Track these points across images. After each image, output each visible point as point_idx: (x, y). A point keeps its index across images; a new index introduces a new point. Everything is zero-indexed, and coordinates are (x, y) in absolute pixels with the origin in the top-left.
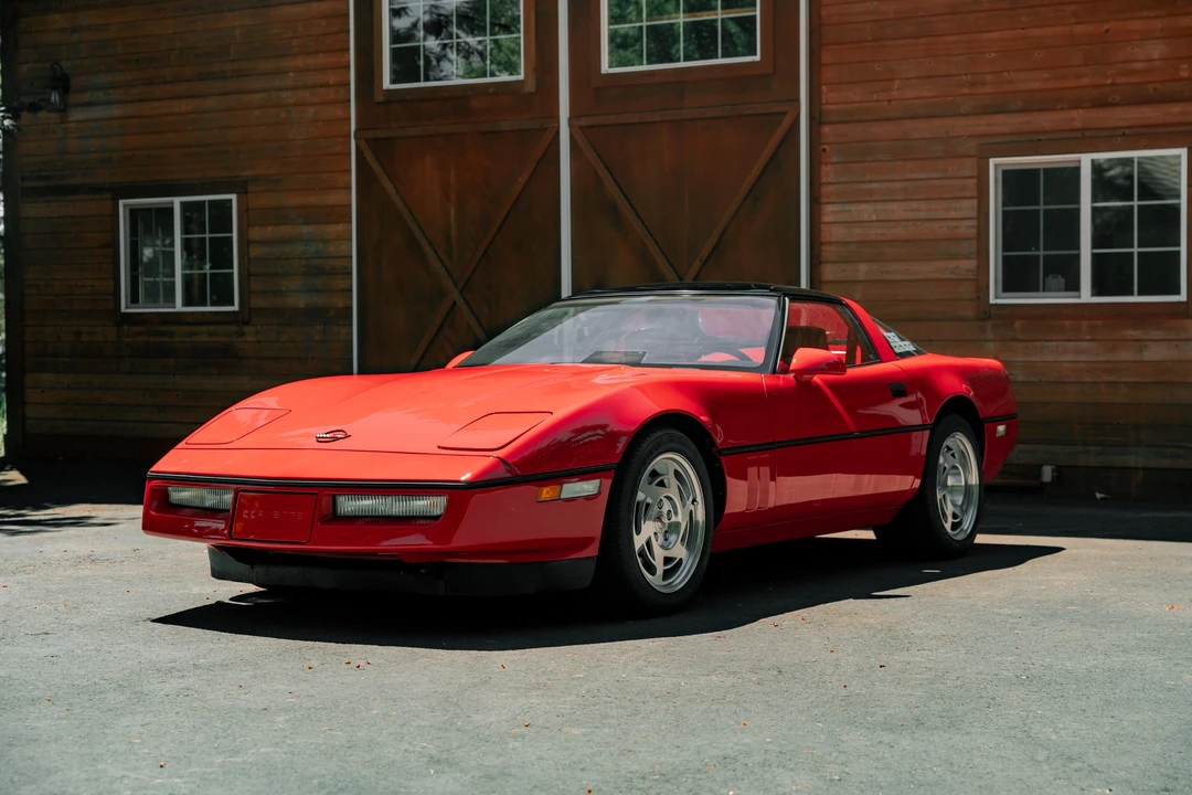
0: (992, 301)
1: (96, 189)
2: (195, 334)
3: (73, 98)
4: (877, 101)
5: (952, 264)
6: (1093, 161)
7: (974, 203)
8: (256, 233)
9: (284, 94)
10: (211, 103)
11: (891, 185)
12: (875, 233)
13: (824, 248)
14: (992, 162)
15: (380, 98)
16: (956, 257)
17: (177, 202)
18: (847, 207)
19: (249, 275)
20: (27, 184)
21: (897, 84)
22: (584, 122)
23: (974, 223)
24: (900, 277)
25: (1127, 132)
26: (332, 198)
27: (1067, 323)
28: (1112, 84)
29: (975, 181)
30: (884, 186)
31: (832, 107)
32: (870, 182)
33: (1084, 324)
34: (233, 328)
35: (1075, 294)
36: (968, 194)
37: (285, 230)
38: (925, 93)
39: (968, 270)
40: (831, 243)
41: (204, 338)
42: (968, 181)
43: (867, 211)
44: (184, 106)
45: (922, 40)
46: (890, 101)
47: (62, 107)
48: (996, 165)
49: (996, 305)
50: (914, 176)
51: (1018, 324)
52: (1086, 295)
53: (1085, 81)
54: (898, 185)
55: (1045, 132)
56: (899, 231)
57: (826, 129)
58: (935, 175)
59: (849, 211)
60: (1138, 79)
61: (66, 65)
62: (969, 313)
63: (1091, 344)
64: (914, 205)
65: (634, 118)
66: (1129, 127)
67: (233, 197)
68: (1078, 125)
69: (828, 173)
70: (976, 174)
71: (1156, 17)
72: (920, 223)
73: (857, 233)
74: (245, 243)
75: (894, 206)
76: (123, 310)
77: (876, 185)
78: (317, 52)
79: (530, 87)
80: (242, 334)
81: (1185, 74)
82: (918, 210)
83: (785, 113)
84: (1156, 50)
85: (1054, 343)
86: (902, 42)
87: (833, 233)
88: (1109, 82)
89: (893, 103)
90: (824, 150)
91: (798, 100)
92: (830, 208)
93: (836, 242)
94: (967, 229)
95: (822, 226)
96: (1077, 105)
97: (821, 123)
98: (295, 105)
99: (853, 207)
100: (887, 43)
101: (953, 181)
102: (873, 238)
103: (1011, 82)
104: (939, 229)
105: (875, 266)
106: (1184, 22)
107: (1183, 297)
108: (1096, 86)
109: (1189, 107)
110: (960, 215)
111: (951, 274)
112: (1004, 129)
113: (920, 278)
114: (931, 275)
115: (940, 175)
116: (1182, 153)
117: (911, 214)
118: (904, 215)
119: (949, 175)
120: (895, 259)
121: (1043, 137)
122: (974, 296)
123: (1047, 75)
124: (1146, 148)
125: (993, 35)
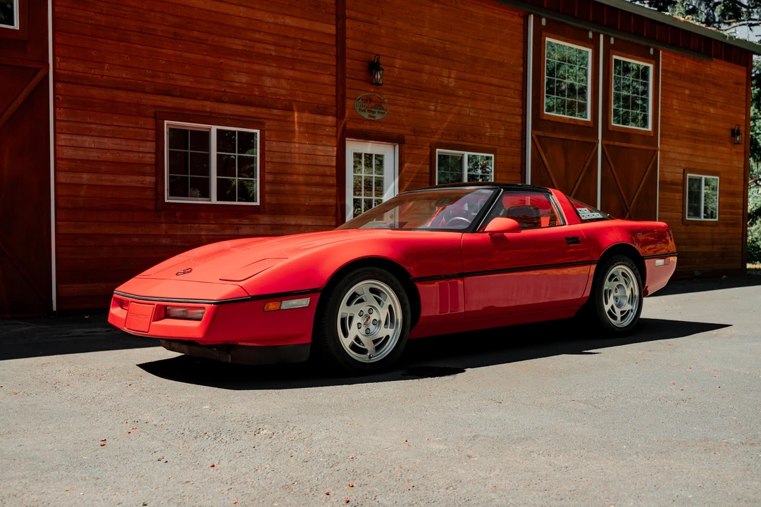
0: (166, 201)
4: (94, 74)
5: (141, 178)
6: (217, 130)
7: (153, 144)
11: (104, 127)
12: (93, 155)
13: (59, 161)
14: (166, 122)
16: (144, 174)
18: (75, 137)
21: (107, 66)
23: (154, 156)
24: (109, 184)
25: (231, 117)
27: (204, 214)
28: (224, 91)
29: (154, 131)
30: (99, 127)
31: (63, 72)
32: (90, 123)
33: (212, 215)
35: (208, 199)
36: (150, 139)
38: (124, 76)
39: (150, 182)
40: (63, 158)
42: (150, 131)
43: (88, 141)
45: (122, 44)
46: (102, 76)
48: (168, 125)
49: (168, 203)
50: (118, 124)
51: (178, 214)
52: (214, 200)
53: (211, 87)
54: (108, 128)
55: (192, 111)
56: (109, 156)
57: (61, 85)
58: (130, 125)
59: (76, 140)
60: (237, 91)
63: (216, 226)
64: (118, 141)
66: (231, 115)
68: (208, 109)
69: (61, 114)
70: (156, 128)
71: (245, 62)
72: (122, 152)
73: (81, 154)
75: (106, 140)
77: (94, 126)
81: (257, 93)
82: (121, 145)
83: (38, 70)
84: (244, 78)
85: (197, 225)
86: (109, 42)
87: (64, 153)
88: (223, 90)
89: (105, 77)
90: (58, 98)
91: (48, 63)
92: (63, 136)
93: (67, 159)
94: (150, 158)
95: (57, 147)
96: (208, 98)
97: (58, 81)
99: (79, 138)
100: (101, 40)
101: (141, 130)
102: (92, 158)
103: (174, 79)
104: (134, 157)
105: (94, 176)
106: (256, 67)
107: (258, 203)
108: (216, 91)
109: (259, 110)
110: (146, 150)
111: (141, 183)
112: (169, 105)
113: (122, 184)
114: (129, 184)
115: (134, 126)
116: (258, 131)
117: (116, 147)
118: (111, 146)
119: (139, 126)
120: (106, 173)
121: (190, 113)
122: (155, 197)
123: (192, 80)
124: (241, 127)
125: (163, 51)
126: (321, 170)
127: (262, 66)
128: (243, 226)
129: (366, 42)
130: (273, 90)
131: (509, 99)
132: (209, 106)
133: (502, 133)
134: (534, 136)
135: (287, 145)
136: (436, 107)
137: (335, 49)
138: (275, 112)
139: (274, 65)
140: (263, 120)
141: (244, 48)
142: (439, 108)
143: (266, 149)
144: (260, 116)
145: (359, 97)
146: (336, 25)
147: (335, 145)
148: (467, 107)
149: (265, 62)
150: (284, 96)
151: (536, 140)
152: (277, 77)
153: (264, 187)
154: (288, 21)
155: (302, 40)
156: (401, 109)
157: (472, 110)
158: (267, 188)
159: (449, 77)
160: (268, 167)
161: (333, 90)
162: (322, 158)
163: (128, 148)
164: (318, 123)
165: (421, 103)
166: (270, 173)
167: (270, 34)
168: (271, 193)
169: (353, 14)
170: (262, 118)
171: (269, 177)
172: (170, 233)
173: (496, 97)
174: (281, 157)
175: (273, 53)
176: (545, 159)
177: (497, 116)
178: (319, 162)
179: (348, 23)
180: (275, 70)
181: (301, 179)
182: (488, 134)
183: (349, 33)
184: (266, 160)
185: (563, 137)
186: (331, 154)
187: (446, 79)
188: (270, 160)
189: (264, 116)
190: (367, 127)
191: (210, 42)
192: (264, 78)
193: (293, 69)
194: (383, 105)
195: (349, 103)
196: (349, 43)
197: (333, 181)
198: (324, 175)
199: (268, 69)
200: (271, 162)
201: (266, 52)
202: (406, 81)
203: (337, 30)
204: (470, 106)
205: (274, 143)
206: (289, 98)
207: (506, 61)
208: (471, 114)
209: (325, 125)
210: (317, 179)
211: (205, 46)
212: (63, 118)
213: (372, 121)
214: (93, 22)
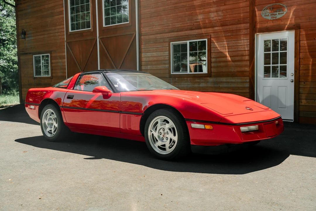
0: (171, 74)
1: (30, 53)
2: (45, 81)
3: (26, 36)
4: (151, 30)
5: (165, 65)
6: (190, 42)
7: (168, 52)
8: (53, 61)
9: (56, 34)
10: (46, 36)
11: (153, 49)
12: (151, 59)
13: (142, 62)
15: (69, 34)
17: (41, 55)
18: (146, 54)
19: (52, 70)
20: (21, 53)
21: (154, 27)
22: (101, 37)
23: (168, 56)
24: (155, 69)
25: (196, 35)
26: (63, 54)
27: (185, 78)
28: (193, 25)
31: (143, 32)
32: (150, 48)
33: (189, 79)
34: (50, 80)
35: (187, 72)
36: (167, 50)
37: (57, 60)
38: (159, 29)
39: (167, 67)
40: (143, 61)
41: (46, 82)
43: (149, 54)
44: (42, 37)
45: (158, 17)
47: (24, 38)
48: (172, 44)
50: (157, 47)
53: (188, 24)
54: (155, 49)
56: (155, 59)
60: (198, 23)
61: (25, 30)
62: (168, 76)
63: (190, 83)
64: (157, 53)
65: (109, 36)
67: (49, 54)
68: (187, 34)
69: (143, 46)
70: (168, 46)
71: (202, 9)
72: (158, 57)
73: (148, 59)
74: (51, 63)
75: (154, 53)
76: (34, 76)
77: (151, 49)
78: (61, 25)
79: (92, 31)
80: (51, 81)
81: (207, 22)
83: (133, 34)
84: (201, 17)
85: (183, 83)
86: (155, 17)
87: (144, 59)
89: (154, 31)
90: (142, 42)
91: (136, 31)
92: (143, 54)
93: (144, 61)
94: (167, 58)
95: (141, 58)
96: (187, 30)
97: (141, 36)
98: (58, 36)
99: (147, 54)
100: (152, 18)
101: (164, 48)
102: (151, 60)
103: (174, 25)
104: (162, 58)
105: (151, 66)
106: (206, 10)
107: (207, 73)
108: (190, 25)
109: (208, 29)
110: (166, 55)
111: (165, 68)
112: (173, 36)
113: (159, 68)
115: (162, 46)
116: (206, 40)
118: (156, 55)
119: (164, 46)
120: (154, 65)
121: (180, 37)
122: (168, 72)
123: (181, 23)
124: (199, 39)
125: (171, 15)
127: (209, 9)
128: (201, 83)
130: (215, 18)
135: (221, 43)
138: (216, 28)
139: (215, 6)
140: (210, 34)
143: (212, 47)
144: (208, 32)
145: (264, 8)
147: (249, 38)
149: (211, 6)
150: (220, 19)
152: (216, 11)
153: (210, 65)
158: (213, 65)
160: (213, 55)
161: (248, 9)
162: (241, 47)
163: (161, 55)
164: (238, 29)
166: (214, 58)
168: (214, 67)
170: (209, 33)
178: (239, 49)
180: (215, 8)
184: (212, 52)
186: (246, 44)
188: (213, 52)
189: (211, 32)
190: (269, 24)
191: (187, 6)
192: (210, 14)
193: (225, 5)
195: (257, 13)
197: (247, 58)
198: (243, 56)
199: (212, 9)
206: (222, 20)
209: (242, 29)
210: (238, 58)
211: (185, 8)
212: (143, 48)
213: (274, 20)
214: (150, 12)
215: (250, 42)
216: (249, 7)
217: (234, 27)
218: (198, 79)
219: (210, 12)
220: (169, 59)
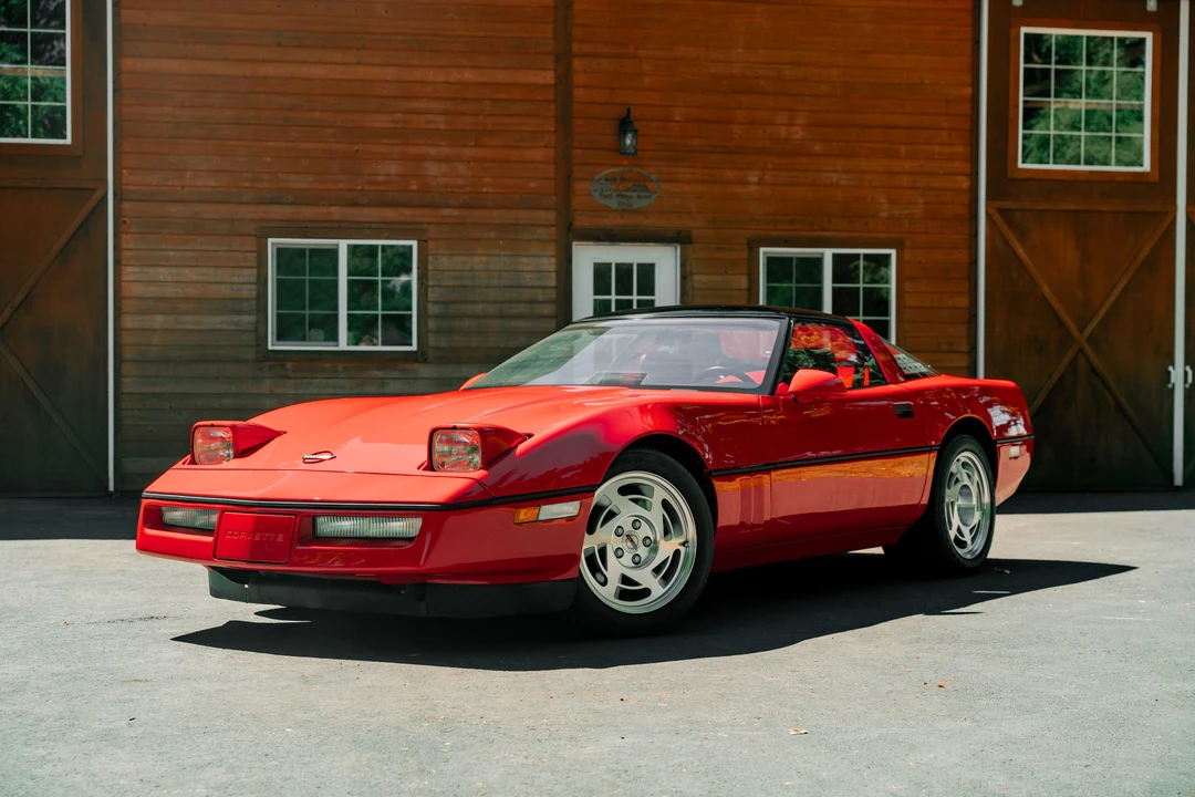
0: (270, 347)
4: (172, 186)
5: (236, 318)
6: (348, 246)
7: (255, 271)
11: (184, 254)
12: (170, 291)
13: (124, 302)
14: (270, 241)
16: (239, 312)
18: (145, 269)
21: (189, 174)
23: (254, 287)
24: (191, 327)
25: (373, 226)
27: (328, 365)
28: (361, 190)
29: (255, 255)
30: (178, 254)
31: (131, 188)
32: (166, 250)
33: (341, 366)
35: (335, 343)
36: (249, 264)
38: (213, 184)
39: (249, 323)
40: (131, 297)
42: (249, 255)
43: (163, 273)
45: (210, 142)
48: (273, 244)
49: (273, 351)
50: (204, 248)
51: (289, 365)
52: (343, 345)
53: (341, 186)
54: (190, 254)
55: (310, 221)
56: (191, 291)
57: (126, 205)
58: (221, 248)
59: (147, 273)
60: (381, 188)
62: (250, 354)
63: (347, 380)
64: (204, 270)
66: (373, 222)
68: (336, 218)
69: (129, 242)
70: (256, 250)
71: (395, 144)
72: (208, 285)
73: (153, 291)
75: (187, 271)
77: (172, 253)
81: (414, 188)
82: (208, 275)
83: (94, 190)
84: (394, 168)
86: (192, 141)
87: (132, 290)
88: (359, 188)
89: (186, 189)
90: (125, 222)
91: (106, 180)
92: (129, 269)
93: (134, 297)
94: (248, 291)
95: (123, 284)
96: (335, 203)
97: (123, 200)
99: (151, 270)
100: (181, 141)
101: (236, 254)
102: (167, 295)
103: (284, 181)
104: (225, 291)
105: (171, 318)
106: (412, 150)
107: (414, 348)
108: (349, 190)
109: (418, 212)
110: (242, 280)
111: (235, 325)
112: (278, 217)
113: (210, 327)
114: (218, 327)
115: (226, 248)
116: (414, 243)
117: (201, 278)
118: (195, 278)
119: (233, 248)
120: (186, 313)
121: (309, 225)
122: (254, 343)
123: (311, 179)
124: (387, 238)
125: (269, 144)
126: (527, 294)
127: (424, 147)
128: (392, 381)
129: (613, 89)
130: (442, 180)
131: (937, 148)
132: (337, 212)
133: (918, 211)
134: (992, 211)
135: (466, 259)
136: (761, 179)
137: (553, 107)
138: (446, 212)
139: (444, 143)
140: (425, 226)
141: (393, 125)
142: (768, 178)
143: (430, 267)
144: (420, 220)
145: (599, 176)
146: (555, 70)
147: (554, 253)
148: (833, 171)
149: (429, 142)
150: (461, 187)
151: (997, 217)
152: (447, 160)
153: (426, 323)
154: (468, 76)
155: (492, 100)
156: (686, 188)
157: (844, 176)
158: (432, 324)
159: (791, 124)
160: (433, 294)
161: (550, 170)
162: (528, 276)
163: (219, 279)
164: (522, 222)
165: (729, 174)
166: (436, 302)
167: (438, 99)
168: (438, 332)
169: (586, 48)
170: (422, 223)
171: (433, 309)
172: (277, 391)
173: (903, 149)
174: (456, 278)
175: (442, 127)
176: (1021, 251)
177: (905, 180)
178: (524, 282)
179: (577, 63)
180: (445, 151)
181: (492, 309)
182: (884, 214)
183: (578, 79)
184: (431, 283)
185: (1072, 207)
186: (545, 268)
187: (784, 128)
188: (436, 283)
189: (428, 220)
190: (613, 222)
191: (338, 124)
192: (427, 164)
193: (476, 146)
194: (647, 184)
195: (580, 186)
196: (579, 93)
197: (549, 309)
198: (532, 302)
199: (433, 151)
200: (438, 286)
201: (432, 126)
202: (696, 142)
203: (557, 77)
204: (839, 168)
205: (444, 259)
206: (469, 189)
207: (927, 82)
208: (843, 183)
209: (534, 225)
210: (522, 308)
211: (331, 131)
212: (130, 246)
213: (623, 211)
214: (170, 119)
215: (558, 265)
216: (552, 167)
217: (509, 216)
218: (378, 369)
219: (423, 158)
220: (258, 295)
